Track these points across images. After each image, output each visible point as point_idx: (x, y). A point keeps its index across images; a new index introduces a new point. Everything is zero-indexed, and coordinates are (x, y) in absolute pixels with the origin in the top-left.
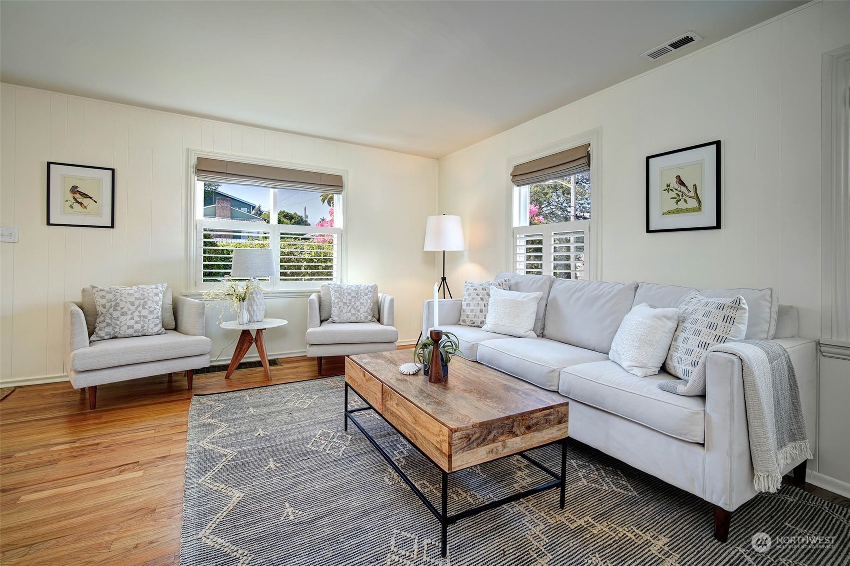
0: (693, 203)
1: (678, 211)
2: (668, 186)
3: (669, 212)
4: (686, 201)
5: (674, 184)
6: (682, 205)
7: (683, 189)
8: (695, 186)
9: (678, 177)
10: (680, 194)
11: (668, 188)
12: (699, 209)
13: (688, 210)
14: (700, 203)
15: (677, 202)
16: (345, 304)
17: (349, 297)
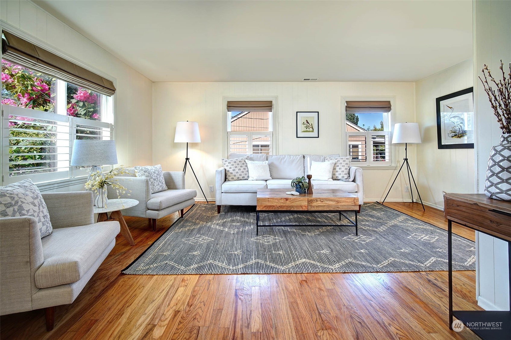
0: (311, 129)
1: (307, 131)
2: (304, 123)
3: (304, 131)
4: (309, 128)
5: (305, 123)
6: (308, 129)
7: (308, 125)
8: (312, 124)
9: (307, 120)
10: (307, 126)
11: (304, 124)
12: (313, 131)
13: (309, 131)
14: (313, 130)
15: (307, 128)
16: (155, 180)
17: (155, 175)
